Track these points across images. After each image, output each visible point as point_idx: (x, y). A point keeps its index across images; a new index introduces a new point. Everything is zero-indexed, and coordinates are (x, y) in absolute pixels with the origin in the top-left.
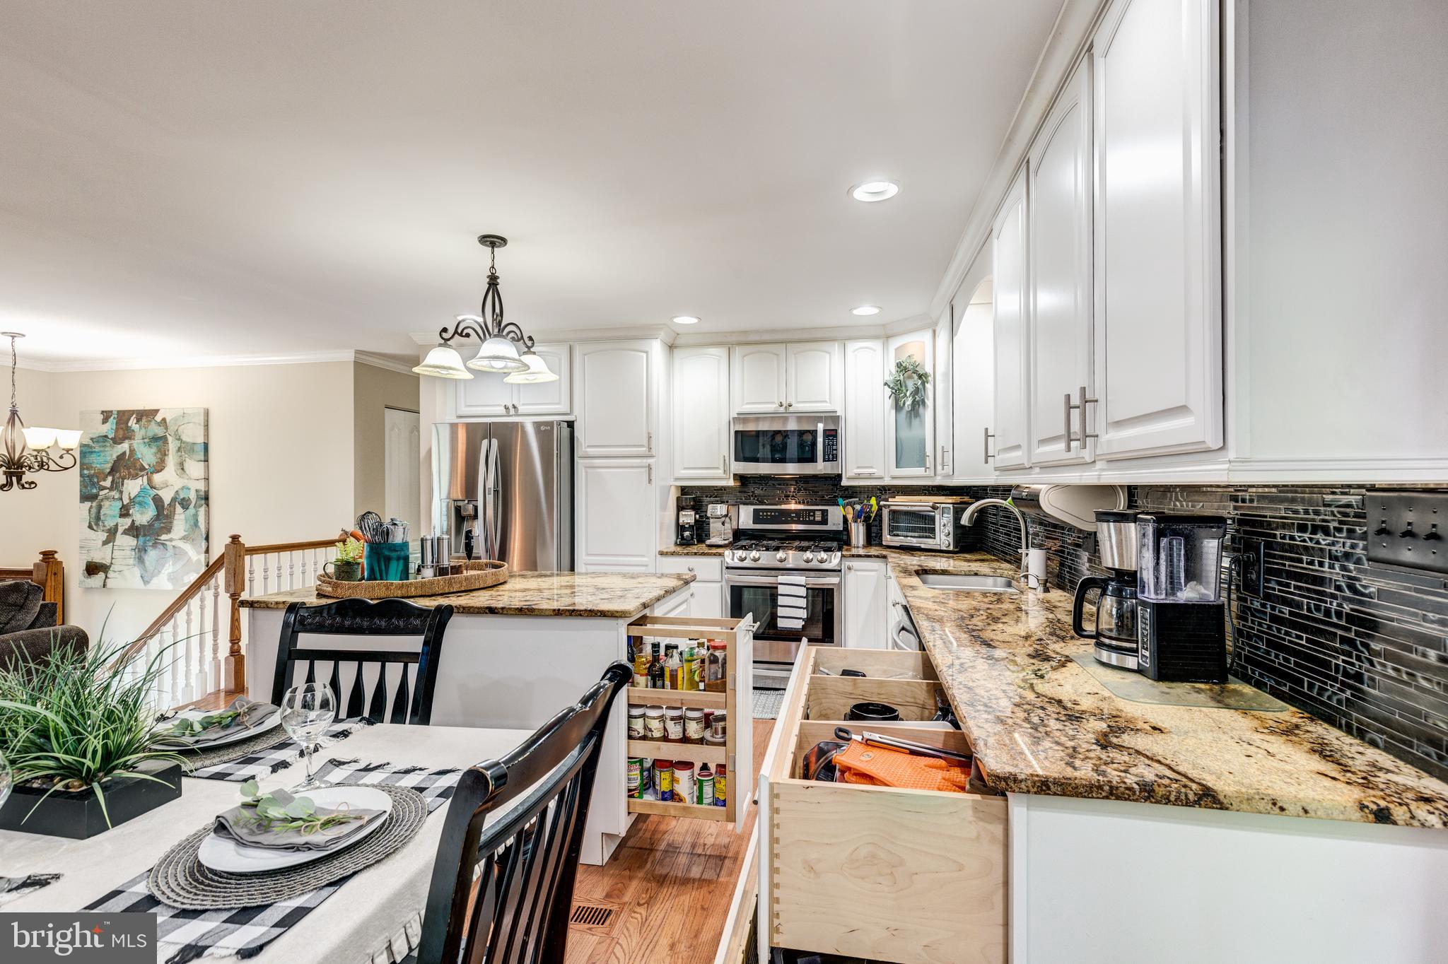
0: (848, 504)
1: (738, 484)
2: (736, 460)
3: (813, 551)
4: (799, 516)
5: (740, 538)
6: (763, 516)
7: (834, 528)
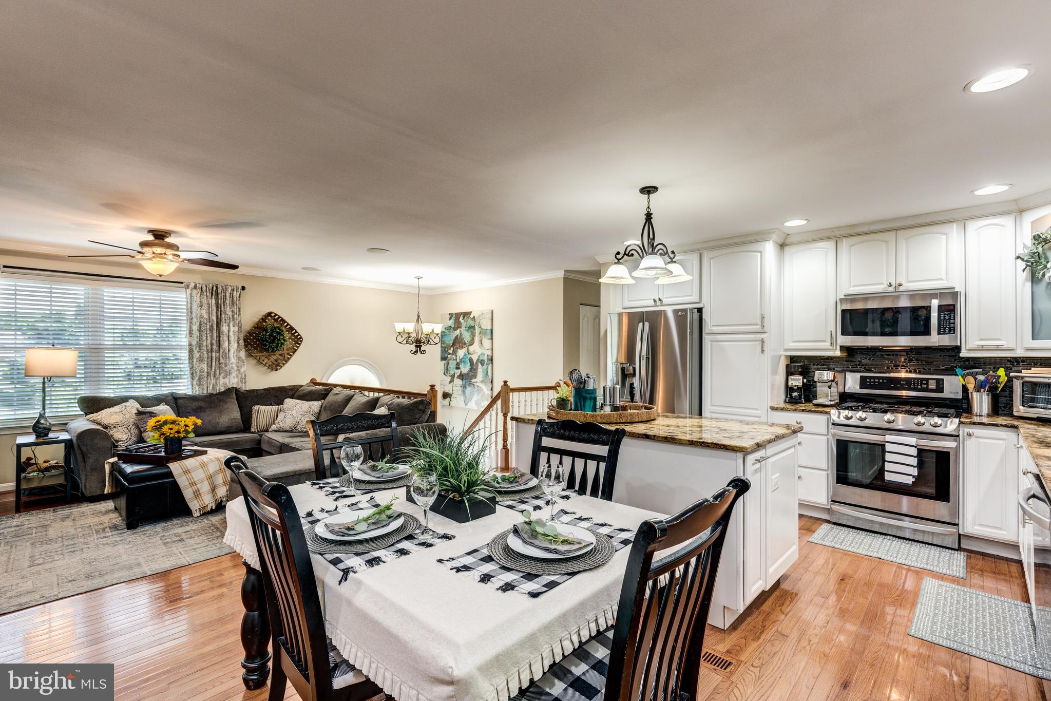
0: (968, 374)
1: (845, 354)
2: (843, 334)
3: (925, 416)
4: (909, 384)
5: (845, 400)
6: (870, 382)
7: (952, 396)
